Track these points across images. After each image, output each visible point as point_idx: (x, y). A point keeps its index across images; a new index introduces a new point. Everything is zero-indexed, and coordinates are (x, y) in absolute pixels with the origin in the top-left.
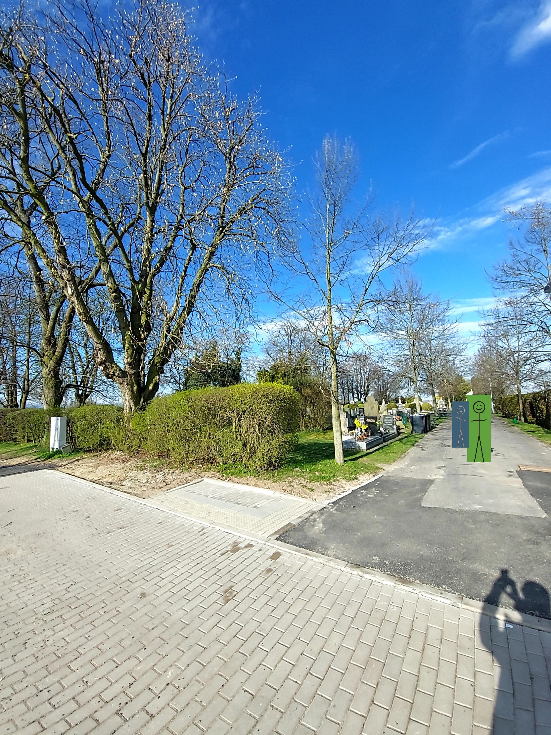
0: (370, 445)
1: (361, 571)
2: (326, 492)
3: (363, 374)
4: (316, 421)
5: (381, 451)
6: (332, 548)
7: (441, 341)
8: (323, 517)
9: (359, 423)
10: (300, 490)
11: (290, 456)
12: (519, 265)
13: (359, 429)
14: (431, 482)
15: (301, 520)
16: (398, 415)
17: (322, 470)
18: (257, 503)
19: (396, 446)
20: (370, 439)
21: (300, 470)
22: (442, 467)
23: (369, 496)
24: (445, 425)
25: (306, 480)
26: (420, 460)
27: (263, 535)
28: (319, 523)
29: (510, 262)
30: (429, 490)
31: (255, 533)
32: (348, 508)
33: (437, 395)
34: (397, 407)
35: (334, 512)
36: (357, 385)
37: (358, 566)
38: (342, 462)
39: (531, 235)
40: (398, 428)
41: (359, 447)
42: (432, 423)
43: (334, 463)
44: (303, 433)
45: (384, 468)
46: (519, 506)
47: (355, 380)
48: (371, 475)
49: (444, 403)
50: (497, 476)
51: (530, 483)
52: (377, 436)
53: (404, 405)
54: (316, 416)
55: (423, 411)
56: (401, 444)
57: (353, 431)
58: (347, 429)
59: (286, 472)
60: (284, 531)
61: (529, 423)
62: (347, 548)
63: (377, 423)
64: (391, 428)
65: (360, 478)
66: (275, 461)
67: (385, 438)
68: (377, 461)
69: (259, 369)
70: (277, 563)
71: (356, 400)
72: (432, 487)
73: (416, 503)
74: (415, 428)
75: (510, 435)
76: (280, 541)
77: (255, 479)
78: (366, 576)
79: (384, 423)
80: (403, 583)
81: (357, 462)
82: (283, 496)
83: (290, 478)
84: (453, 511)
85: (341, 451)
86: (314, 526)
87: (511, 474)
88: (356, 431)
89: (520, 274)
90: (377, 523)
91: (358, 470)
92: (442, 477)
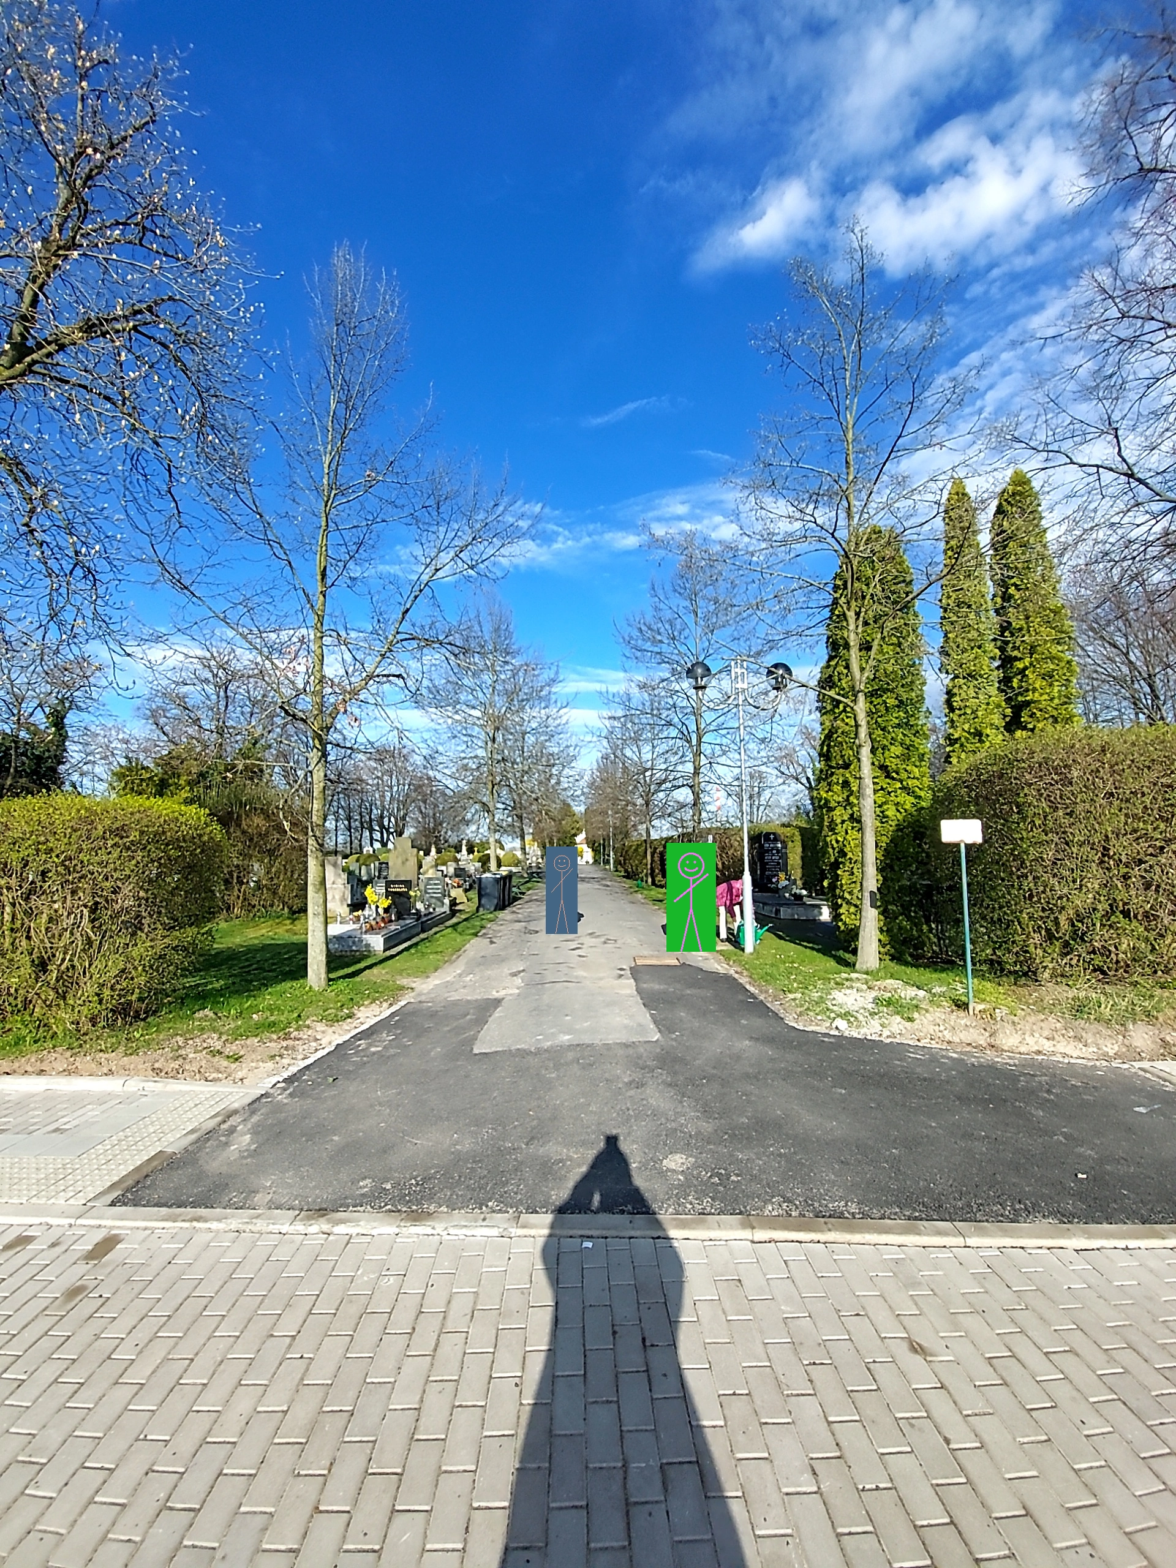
0: (391, 942)
1: (329, 1221)
2: (273, 1057)
3: (395, 789)
4: (275, 893)
5: (413, 951)
6: (265, 1188)
7: (542, 738)
8: (255, 1119)
9: (375, 895)
10: (203, 1063)
11: (190, 981)
12: (660, 625)
13: (373, 907)
14: (498, 1002)
15: (194, 1137)
16: (457, 876)
17: (271, 1009)
18: (65, 1120)
19: (445, 937)
20: (393, 927)
21: (211, 1014)
22: (520, 972)
23: (373, 1049)
24: (536, 894)
25: (224, 1038)
26: (484, 961)
27: (72, 1201)
28: (244, 1134)
29: (649, 619)
30: (490, 1019)
31: (43, 1201)
32: (320, 1084)
33: (528, 838)
34: (457, 860)
35: (285, 1101)
36: (382, 813)
37: (322, 1212)
38: (323, 982)
39: (679, 582)
40: (453, 903)
41: (368, 945)
42: (514, 889)
43: (303, 987)
44: (237, 921)
45: (413, 985)
46: (626, 1027)
47: (378, 803)
48: (385, 1005)
49: (539, 853)
50: (601, 979)
51: (645, 986)
52: (408, 922)
53: (471, 856)
54: (275, 881)
55: (503, 868)
56: (454, 935)
57: (360, 912)
58: (347, 910)
59: (171, 1025)
60: (136, 1177)
61: (657, 886)
62: (302, 1178)
63: (412, 893)
64: (439, 903)
65: (359, 1015)
66: (141, 999)
67: (426, 924)
68: (401, 972)
69: (123, 762)
70: (105, 1266)
71: (377, 845)
72: (498, 1013)
73: (463, 1050)
74: (483, 902)
75: (629, 908)
76: (125, 1204)
77: (69, 1053)
78: (341, 1229)
79: (426, 892)
80: (415, 1220)
81: (358, 979)
82: (150, 1086)
83: (179, 1038)
84: (523, 1053)
85: (323, 958)
86: (227, 1144)
87: (622, 973)
88: (367, 912)
89: (661, 642)
90: (380, 1104)
91: (357, 998)
92: (517, 991)
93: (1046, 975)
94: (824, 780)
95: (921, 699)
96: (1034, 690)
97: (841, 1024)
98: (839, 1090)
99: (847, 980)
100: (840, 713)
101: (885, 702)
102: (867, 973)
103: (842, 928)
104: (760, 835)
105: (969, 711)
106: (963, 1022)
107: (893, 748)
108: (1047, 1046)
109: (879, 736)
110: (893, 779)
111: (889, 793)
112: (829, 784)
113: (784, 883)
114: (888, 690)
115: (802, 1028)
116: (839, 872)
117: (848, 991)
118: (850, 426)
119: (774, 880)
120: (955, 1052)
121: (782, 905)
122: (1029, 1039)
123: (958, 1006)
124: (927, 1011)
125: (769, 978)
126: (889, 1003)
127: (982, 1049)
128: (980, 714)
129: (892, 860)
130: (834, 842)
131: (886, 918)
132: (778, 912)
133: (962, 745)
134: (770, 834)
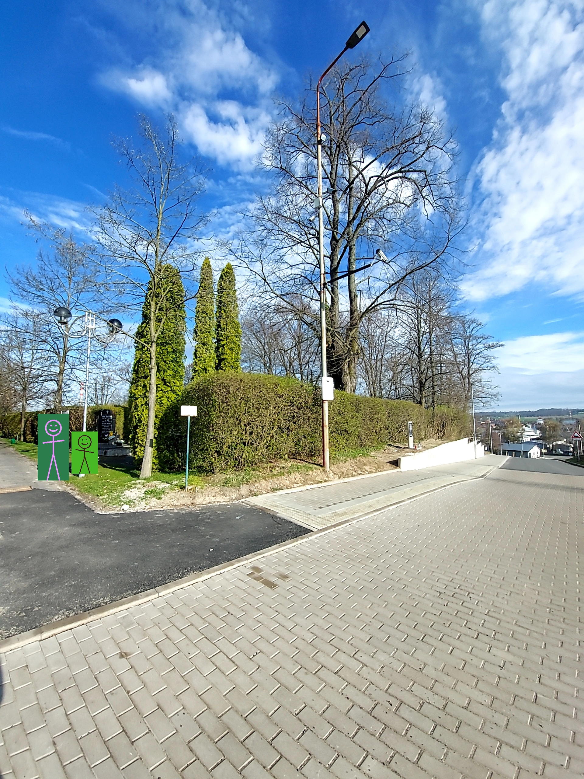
12: (43, 279)
29: (35, 272)
61: (26, 442)
89: (43, 290)
93: (217, 471)
94: (134, 383)
95: (183, 350)
96: (226, 354)
97: (126, 507)
98: (115, 541)
99: (134, 484)
100: (145, 351)
101: (167, 349)
102: (145, 480)
103: (137, 458)
104: (100, 411)
105: (202, 359)
106: (182, 496)
107: (169, 371)
108: (213, 499)
109: (162, 364)
110: (168, 386)
111: (165, 392)
112: (137, 386)
113: (112, 437)
114: (169, 343)
115: (103, 513)
116: (137, 430)
117: (133, 490)
118: (161, 212)
119: (106, 436)
120: (177, 510)
121: (108, 449)
122: (207, 498)
123: (181, 488)
124: (168, 493)
125: (90, 489)
126: (152, 492)
127: (187, 506)
128: (206, 361)
129: (163, 424)
130: (136, 415)
131: (158, 452)
132: (106, 452)
133: (199, 373)
134: (106, 410)
